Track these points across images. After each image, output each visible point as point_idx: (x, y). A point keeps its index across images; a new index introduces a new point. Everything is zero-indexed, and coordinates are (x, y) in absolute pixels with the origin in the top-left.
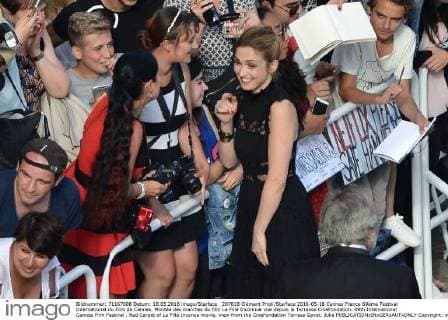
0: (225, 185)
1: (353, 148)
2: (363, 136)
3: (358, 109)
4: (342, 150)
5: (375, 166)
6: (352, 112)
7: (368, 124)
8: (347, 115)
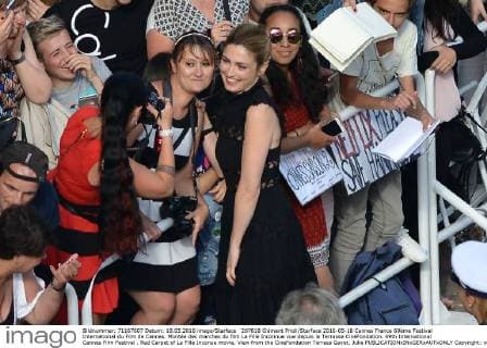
0: (217, 196)
1: (356, 155)
2: (366, 142)
3: (360, 113)
4: (343, 158)
5: (381, 175)
6: (353, 117)
7: (371, 130)
8: (348, 120)
